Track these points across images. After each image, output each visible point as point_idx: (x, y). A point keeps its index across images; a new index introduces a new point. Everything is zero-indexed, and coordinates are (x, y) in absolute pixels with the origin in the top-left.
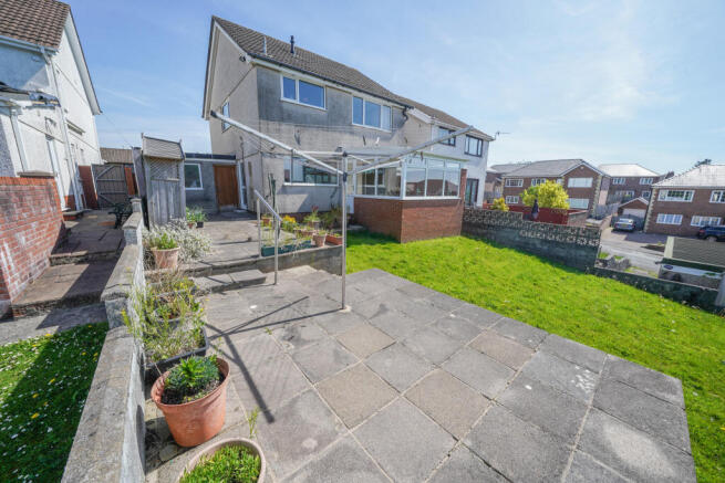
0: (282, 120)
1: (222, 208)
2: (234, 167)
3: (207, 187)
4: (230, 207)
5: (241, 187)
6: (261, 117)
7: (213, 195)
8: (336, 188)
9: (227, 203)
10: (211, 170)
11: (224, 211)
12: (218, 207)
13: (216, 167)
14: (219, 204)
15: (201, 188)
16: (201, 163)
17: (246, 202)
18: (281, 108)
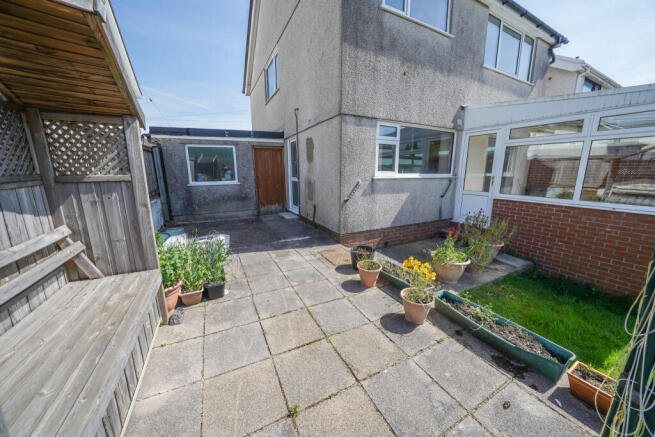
0: (380, 49)
1: (263, 209)
2: (280, 149)
3: (244, 179)
4: (274, 207)
5: (290, 179)
6: (344, 38)
7: (251, 190)
8: (450, 180)
9: (270, 202)
10: (250, 155)
11: (266, 214)
12: (258, 207)
13: (257, 149)
14: (259, 204)
15: (236, 182)
16: (236, 144)
17: (296, 201)
18: (380, 24)
